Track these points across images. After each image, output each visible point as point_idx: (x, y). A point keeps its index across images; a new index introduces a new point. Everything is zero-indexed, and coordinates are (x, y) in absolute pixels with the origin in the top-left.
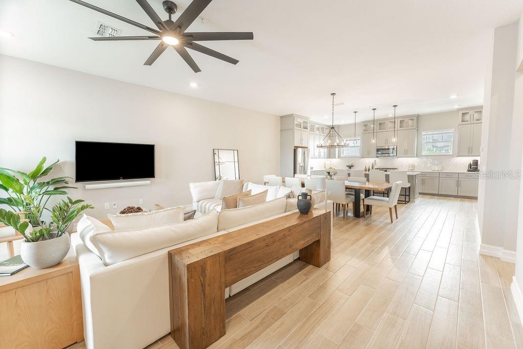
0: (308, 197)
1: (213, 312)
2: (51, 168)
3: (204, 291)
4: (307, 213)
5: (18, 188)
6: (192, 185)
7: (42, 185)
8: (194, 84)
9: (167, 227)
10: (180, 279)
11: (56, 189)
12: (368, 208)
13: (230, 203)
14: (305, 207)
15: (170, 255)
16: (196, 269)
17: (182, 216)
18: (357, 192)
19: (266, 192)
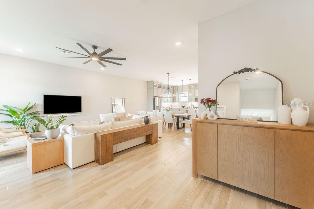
0: (148, 118)
1: (109, 152)
2: (33, 107)
3: (106, 144)
4: (147, 124)
5: (17, 116)
6: (101, 115)
7: (28, 115)
8: (102, 68)
9: (93, 126)
10: (99, 140)
11: (34, 117)
12: (184, 125)
13: (117, 119)
14: (147, 121)
15: (95, 134)
16: (104, 137)
17: (99, 123)
18: (178, 118)
19: (132, 116)
